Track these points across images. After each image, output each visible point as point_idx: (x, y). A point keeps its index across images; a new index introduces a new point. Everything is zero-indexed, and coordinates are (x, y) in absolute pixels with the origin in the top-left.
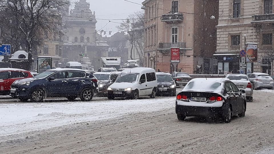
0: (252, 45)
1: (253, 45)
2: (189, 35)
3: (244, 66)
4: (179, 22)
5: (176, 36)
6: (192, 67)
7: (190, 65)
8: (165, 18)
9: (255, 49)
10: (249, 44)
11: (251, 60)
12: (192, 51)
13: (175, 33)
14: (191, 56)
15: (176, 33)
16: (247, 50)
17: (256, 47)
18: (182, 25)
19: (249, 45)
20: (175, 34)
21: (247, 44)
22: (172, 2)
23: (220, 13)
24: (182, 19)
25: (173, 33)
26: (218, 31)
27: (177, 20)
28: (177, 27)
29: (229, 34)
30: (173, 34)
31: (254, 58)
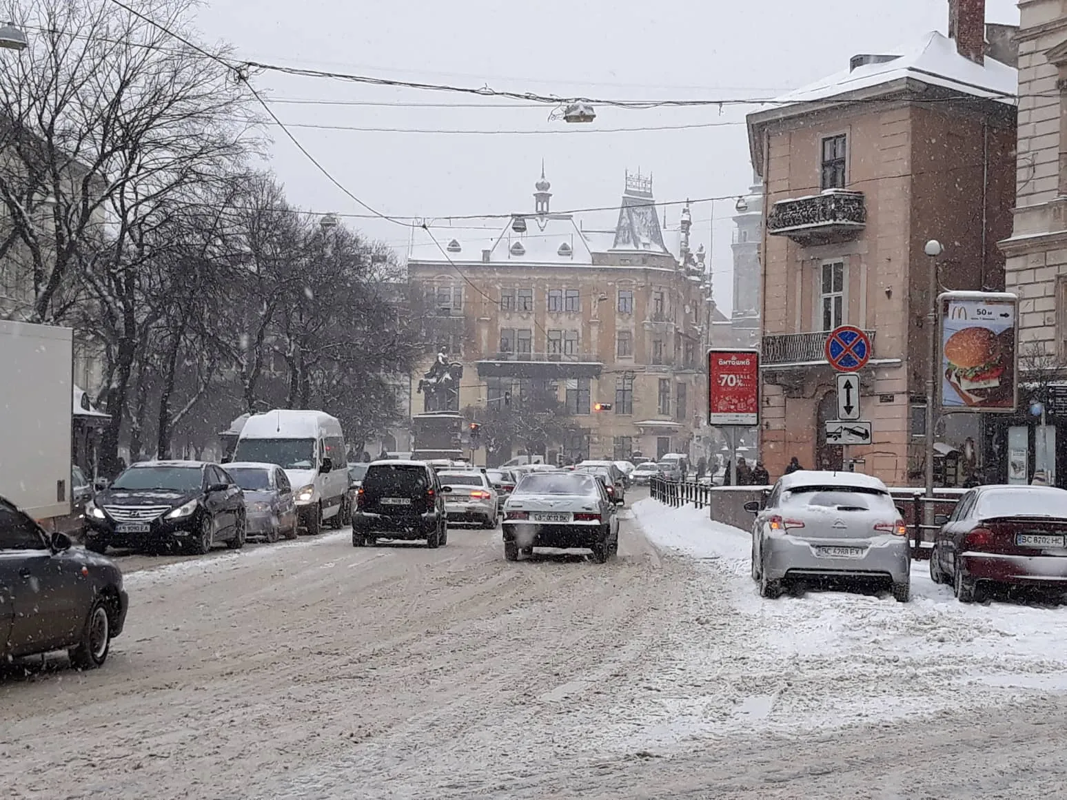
0: (982, 306)
1: (988, 308)
2: (889, 293)
3: (852, 432)
4: (851, 235)
5: (839, 300)
6: (901, 450)
7: (895, 440)
8: (784, 220)
9: (997, 332)
10: (957, 300)
11: (975, 399)
12: (903, 373)
13: (835, 291)
14: (896, 397)
15: (839, 288)
16: (947, 336)
17: (1006, 315)
18: (861, 246)
19: (960, 305)
20: (833, 295)
21: (947, 302)
22: (824, 140)
23: (1021, 175)
24: (860, 216)
25: (827, 289)
26: (1010, 264)
27: (831, 222)
28: (840, 260)
29: (1059, 277)
30: (827, 295)
31: (995, 383)
